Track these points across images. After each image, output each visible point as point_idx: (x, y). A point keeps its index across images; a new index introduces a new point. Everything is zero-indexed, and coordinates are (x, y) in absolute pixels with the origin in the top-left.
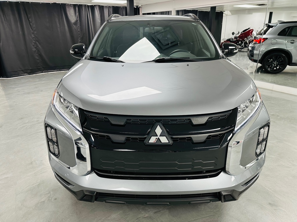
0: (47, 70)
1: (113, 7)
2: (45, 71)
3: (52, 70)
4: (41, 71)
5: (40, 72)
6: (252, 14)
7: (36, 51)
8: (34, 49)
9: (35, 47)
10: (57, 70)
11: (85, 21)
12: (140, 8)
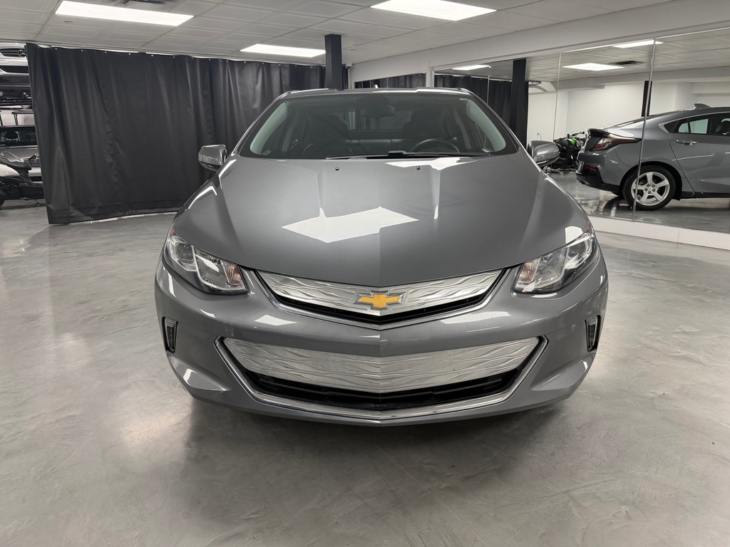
0: (136, 210)
1: (291, 66)
2: (130, 212)
3: (148, 209)
4: (121, 212)
5: (120, 214)
6: (603, 87)
7: (112, 163)
8: (110, 160)
9: (111, 155)
10: (158, 210)
11: (225, 97)
12: (349, 70)
